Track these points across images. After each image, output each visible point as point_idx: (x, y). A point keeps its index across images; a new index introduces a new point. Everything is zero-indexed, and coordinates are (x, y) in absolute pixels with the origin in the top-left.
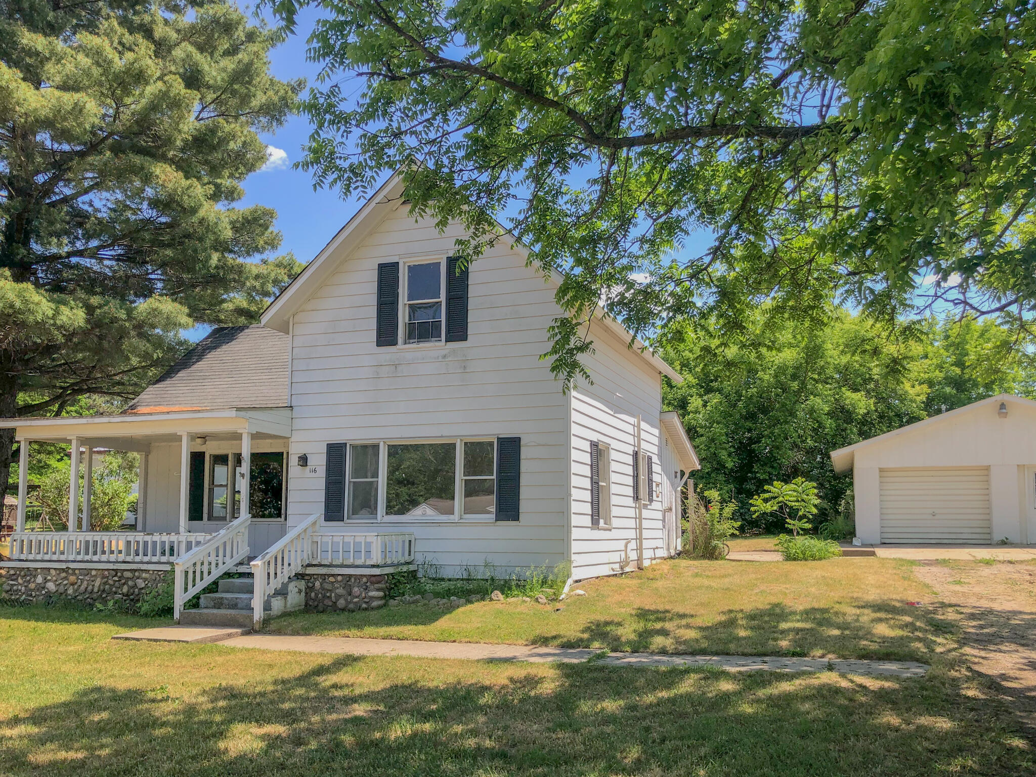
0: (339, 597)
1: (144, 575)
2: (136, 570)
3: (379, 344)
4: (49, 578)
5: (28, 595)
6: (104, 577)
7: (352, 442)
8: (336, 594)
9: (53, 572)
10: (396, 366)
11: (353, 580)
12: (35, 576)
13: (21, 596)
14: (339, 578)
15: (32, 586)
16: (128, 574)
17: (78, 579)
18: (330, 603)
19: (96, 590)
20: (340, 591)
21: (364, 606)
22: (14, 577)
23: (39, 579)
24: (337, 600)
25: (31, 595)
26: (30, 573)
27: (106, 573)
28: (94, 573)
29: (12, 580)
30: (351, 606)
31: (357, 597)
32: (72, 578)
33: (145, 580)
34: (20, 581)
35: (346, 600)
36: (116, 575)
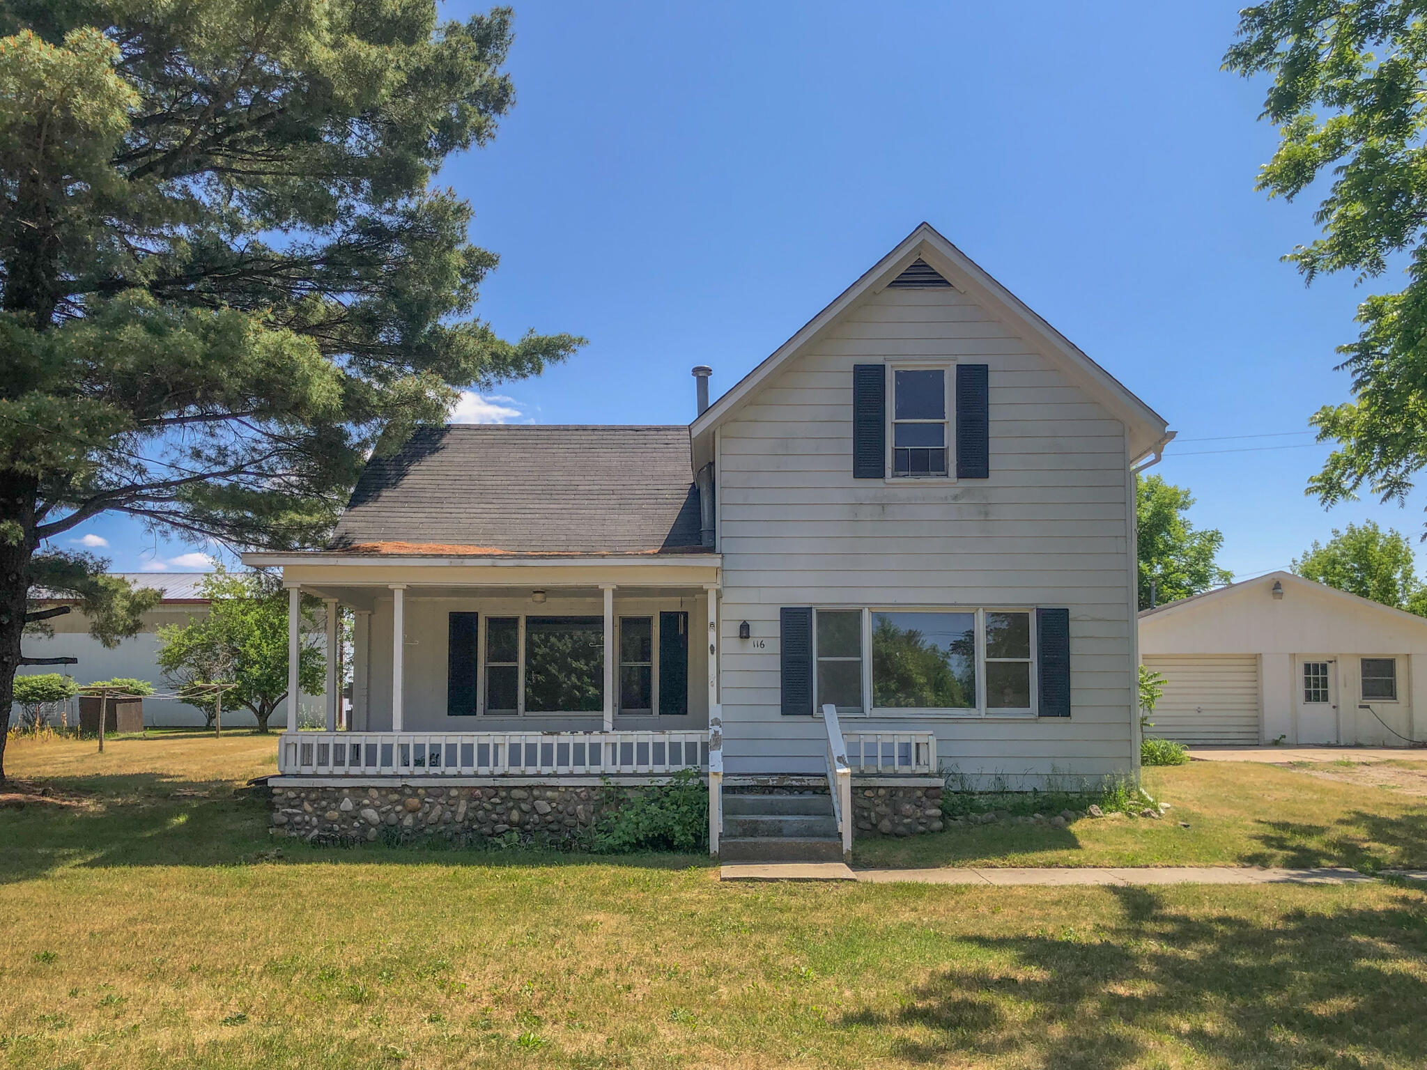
0: (881, 817)
1: (549, 794)
2: (531, 788)
3: (858, 474)
4: (366, 802)
5: (323, 830)
6: (472, 798)
7: (820, 607)
8: (877, 813)
9: (374, 793)
10: (883, 505)
11: (901, 794)
12: (338, 801)
13: (310, 831)
14: (881, 792)
15: (332, 815)
16: (518, 793)
17: (423, 802)
18: (868, 826)
19: (459, 818)
20: (883, 809)
21: (921, 828)
22: (297, 802)
23: (347, 804)
24: (879, 822)
25: (331, 829)
27: (478, 792)
28: (454, 793)
29: (293, 807)
30: (901, 829)
31: (908, 817)
32: (414, 802)
34: (307, 806)
35: (892, 821)
36: (496, 795)
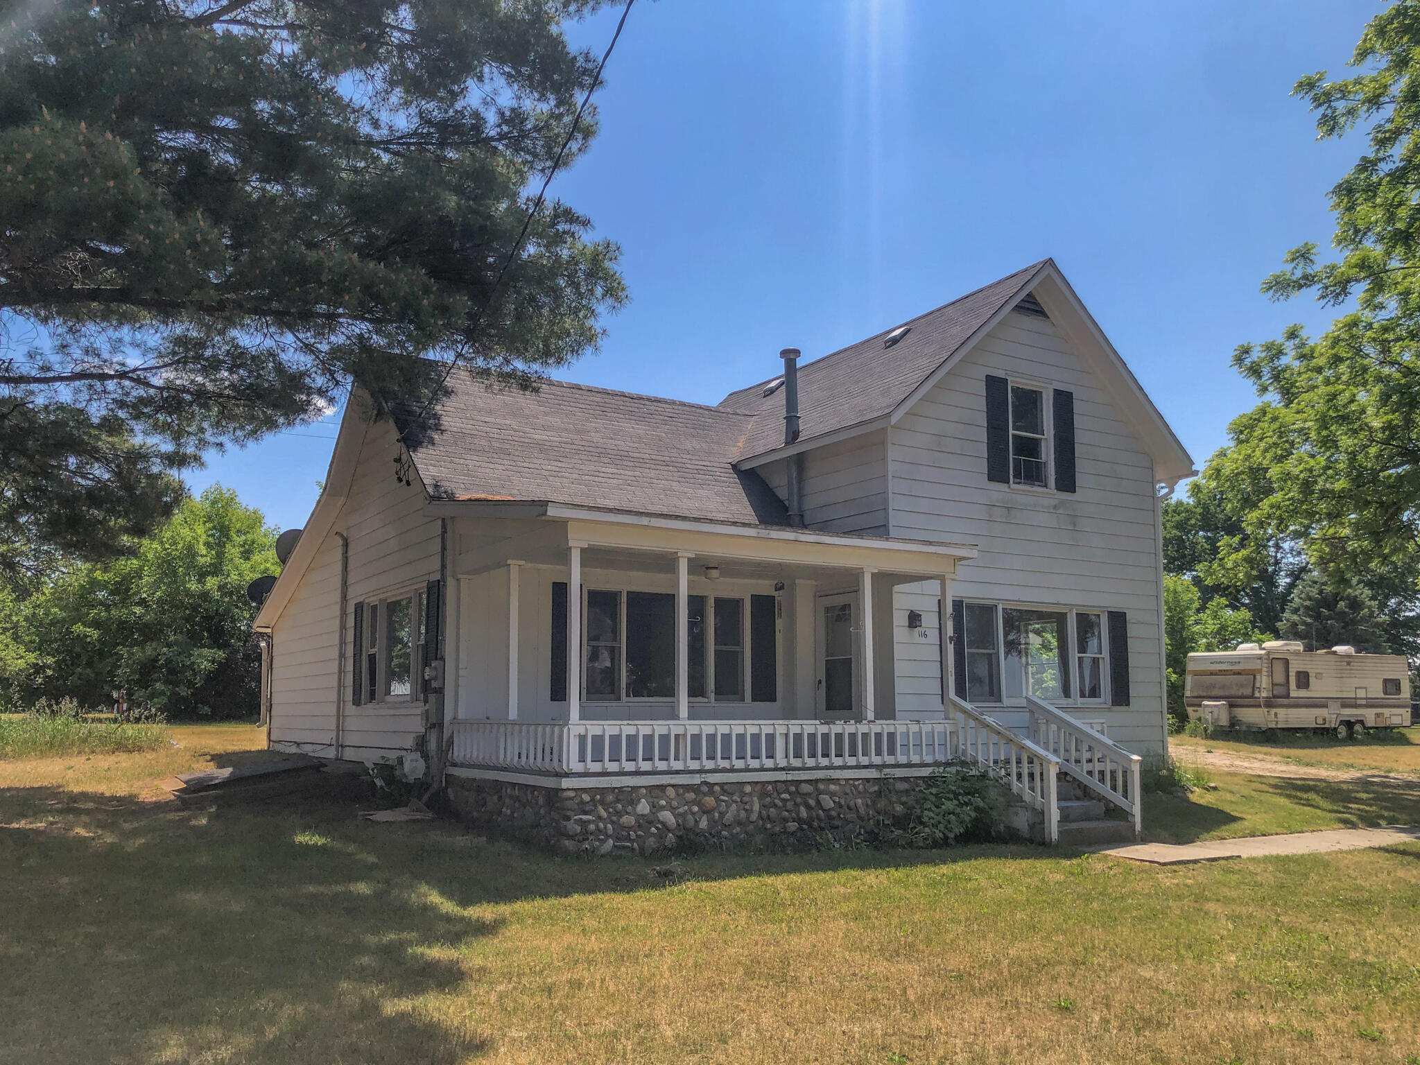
1: (832, 787)
3: (991, 477)
4: (663, 803)
5: (618, 839)
6: (763, 795)
7: (967, 601)
9: (671, 792)
10: (1008, 509)
12: (634, 802)
13: (605, 842)
15: (628, 820)
16: (805, 788)
17: (718, 801)
19: (754, 817)
22: (590, 807)
23: (643, 807)
25: (628, 839)
26: (627, 796)
27: (770, 787)
28: (748, 789)
29: (586, 813)
32: (710, 801)
33: (832, 794)
34: (601, 811)
36: (786, 791)
